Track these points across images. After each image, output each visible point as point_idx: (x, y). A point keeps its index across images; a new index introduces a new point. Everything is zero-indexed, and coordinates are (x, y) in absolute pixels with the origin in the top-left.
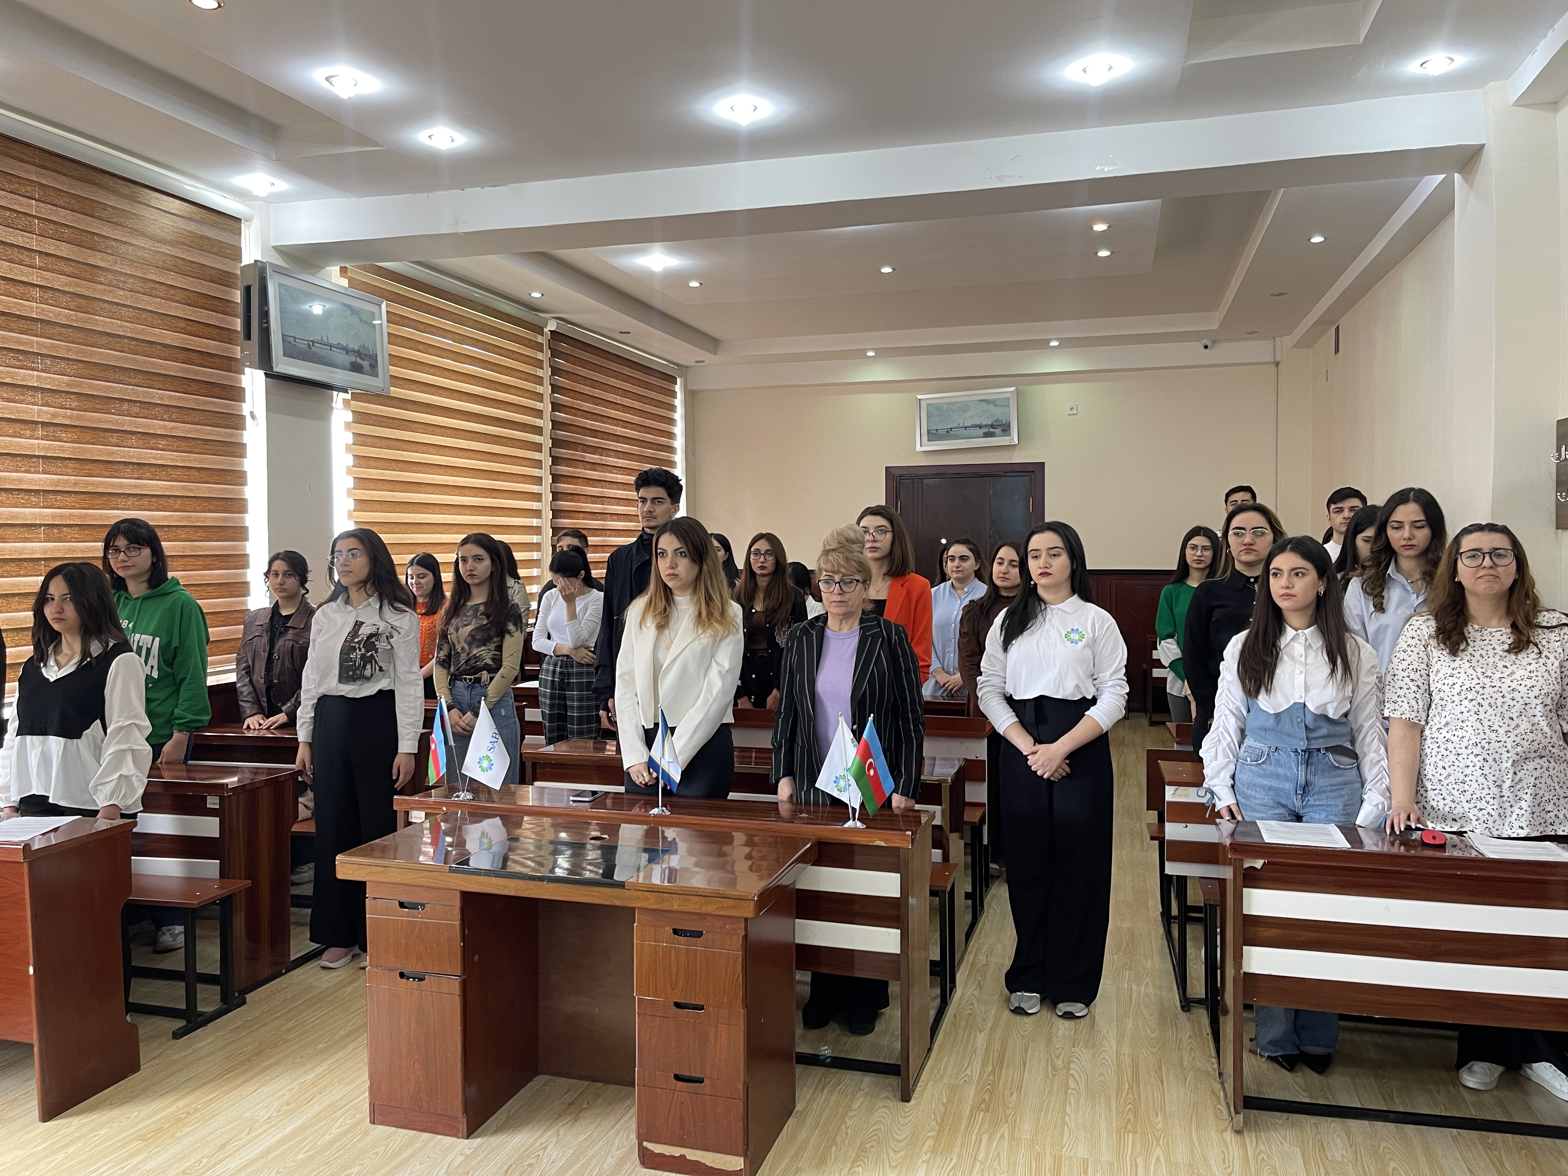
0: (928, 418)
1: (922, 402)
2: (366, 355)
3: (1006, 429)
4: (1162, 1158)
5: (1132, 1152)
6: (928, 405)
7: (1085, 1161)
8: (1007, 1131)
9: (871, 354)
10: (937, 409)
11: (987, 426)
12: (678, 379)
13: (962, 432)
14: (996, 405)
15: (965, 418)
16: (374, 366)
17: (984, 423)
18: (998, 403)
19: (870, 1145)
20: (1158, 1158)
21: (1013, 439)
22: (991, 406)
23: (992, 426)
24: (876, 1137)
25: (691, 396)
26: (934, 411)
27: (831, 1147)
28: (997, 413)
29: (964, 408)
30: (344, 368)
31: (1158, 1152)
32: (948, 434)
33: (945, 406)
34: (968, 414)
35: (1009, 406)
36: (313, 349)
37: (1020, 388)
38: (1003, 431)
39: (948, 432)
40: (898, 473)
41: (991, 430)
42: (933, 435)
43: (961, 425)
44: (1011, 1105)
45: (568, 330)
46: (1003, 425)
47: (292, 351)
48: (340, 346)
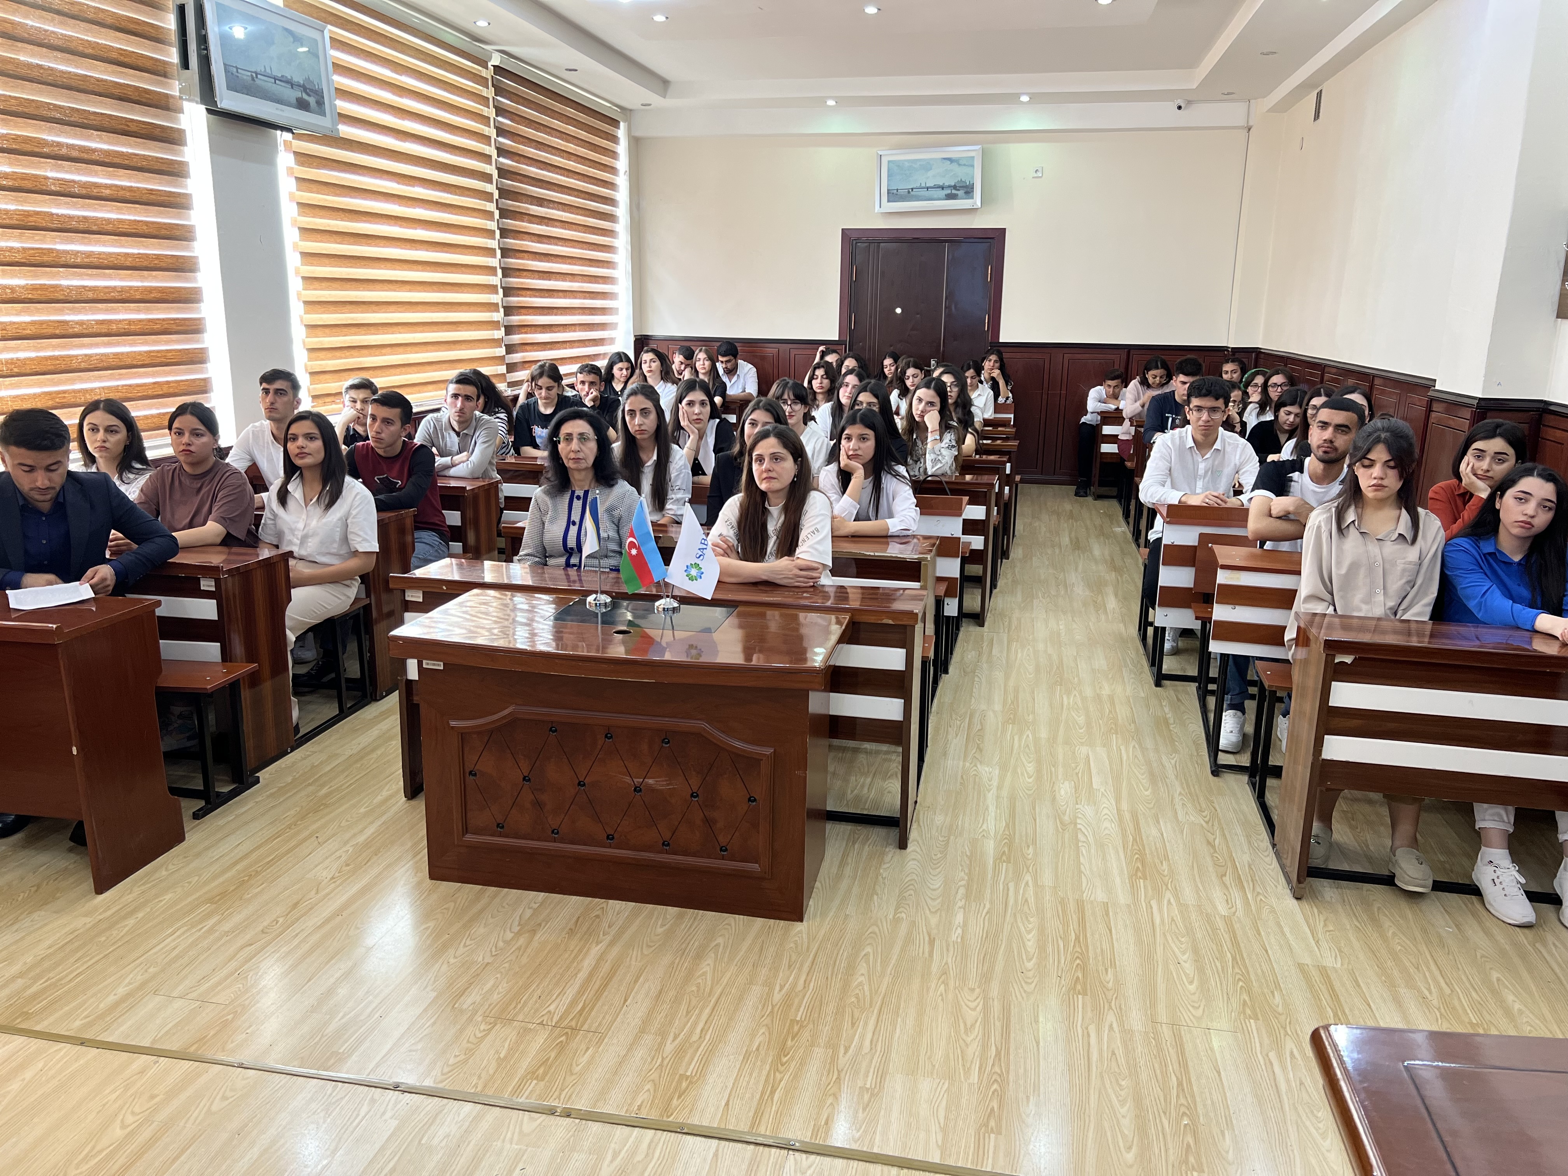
0: (889, 176)
1: (883, 158)
2: (311, 90)
3: (969, 191)
4: (1172, 900)
5: (1145, 896)
6: (889, 162)
7: (1106, 906)
8: (1030, 878)
9: (831, 103)
10: (898, 166)
11: (949, 187)
12: (622, 124)
13: (924, 193)
14: (959, 165)
15: (927, 178)
16: (320, 103)
17: (947, 184)
18: (961, 162)
19: (908, 893)
20: (1169, 901)
21: (975, 203)
22: (954, 166)
23: (955, 187)
24: (911, 887)
25: (636, 142)
26: (895, 169)
27: (872, 895)
28: (960, 174)
29: (927, 166)
30: (289, 105)
31: (1168, 895)
32: (909, 195)
33: (907, 164)
34: (930, 174)
35: (973, 166)
36: (258, 82)
37: (985, 146)
38: (966, 193)
39: (909, 192)
40: (854, 236)
41: (954, 192)
42: (893, 196)
43: (923, 185)
44: (1030, 856)
45: (511, 65)
46: (966, 187)
47: (236, 85)
48: (284, 79)
